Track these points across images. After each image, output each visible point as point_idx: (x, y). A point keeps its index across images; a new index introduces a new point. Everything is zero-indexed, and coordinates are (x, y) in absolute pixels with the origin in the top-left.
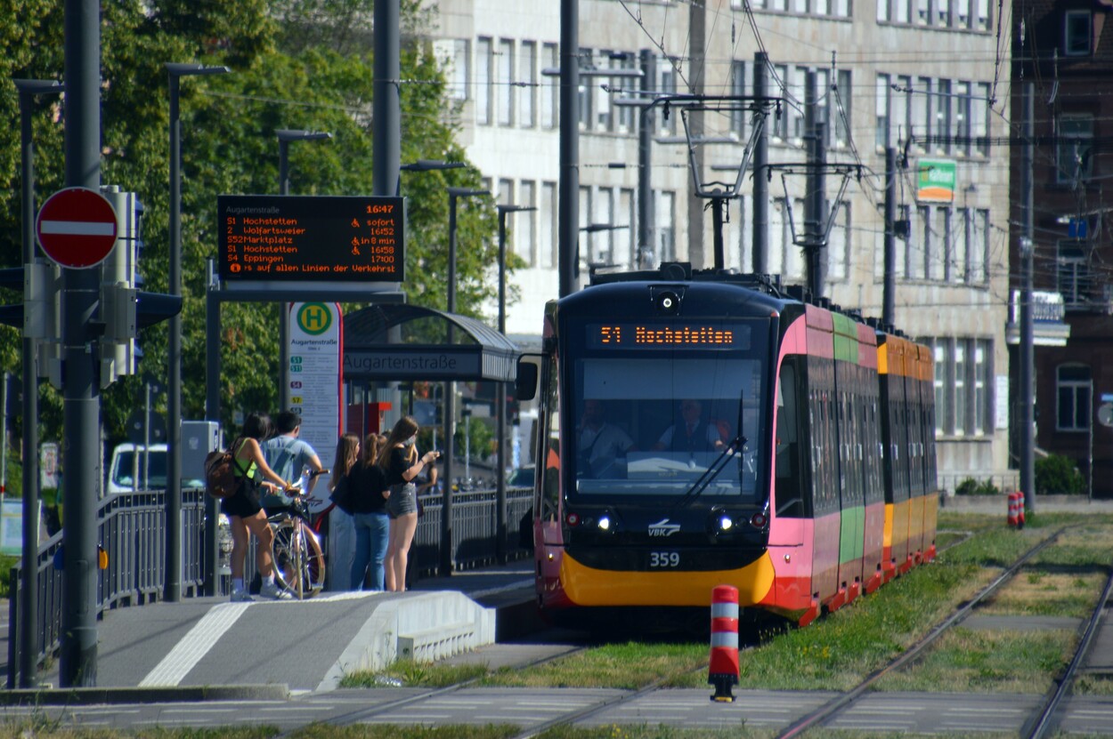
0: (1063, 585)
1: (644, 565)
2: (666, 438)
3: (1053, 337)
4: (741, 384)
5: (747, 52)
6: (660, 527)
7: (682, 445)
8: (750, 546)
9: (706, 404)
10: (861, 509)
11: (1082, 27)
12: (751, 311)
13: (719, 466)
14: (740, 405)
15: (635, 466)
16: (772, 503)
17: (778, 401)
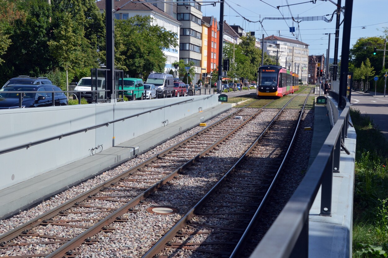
0: (310, 89)
1: (266, 92)
2: (269, 80)
3: (310, 77)
4: (275, 75)
5: (295, 62)
6: (267, 88)
7: (270, 81)
8: (276, 90)
9: (273, 77)
10: (289, 86)
11: (312, 61)
12: (276, 68)
13: (273, 83)
14: (275, 77)
15: (265, 83)
16: (278, 87)
17: (279, 77)
